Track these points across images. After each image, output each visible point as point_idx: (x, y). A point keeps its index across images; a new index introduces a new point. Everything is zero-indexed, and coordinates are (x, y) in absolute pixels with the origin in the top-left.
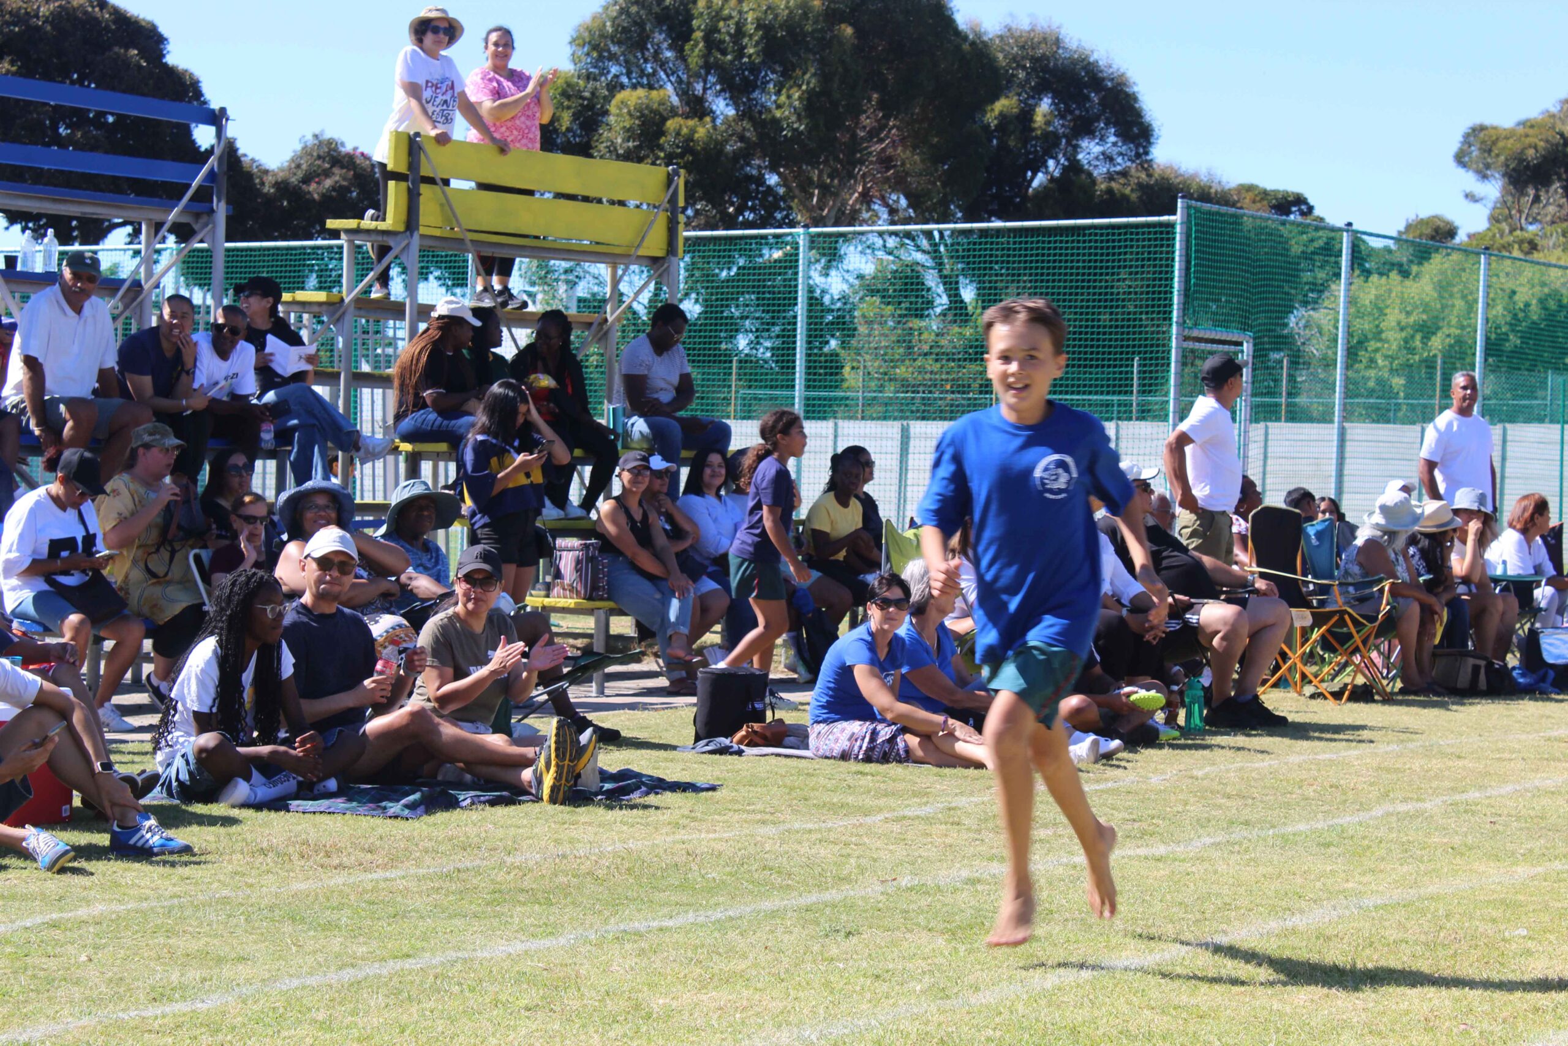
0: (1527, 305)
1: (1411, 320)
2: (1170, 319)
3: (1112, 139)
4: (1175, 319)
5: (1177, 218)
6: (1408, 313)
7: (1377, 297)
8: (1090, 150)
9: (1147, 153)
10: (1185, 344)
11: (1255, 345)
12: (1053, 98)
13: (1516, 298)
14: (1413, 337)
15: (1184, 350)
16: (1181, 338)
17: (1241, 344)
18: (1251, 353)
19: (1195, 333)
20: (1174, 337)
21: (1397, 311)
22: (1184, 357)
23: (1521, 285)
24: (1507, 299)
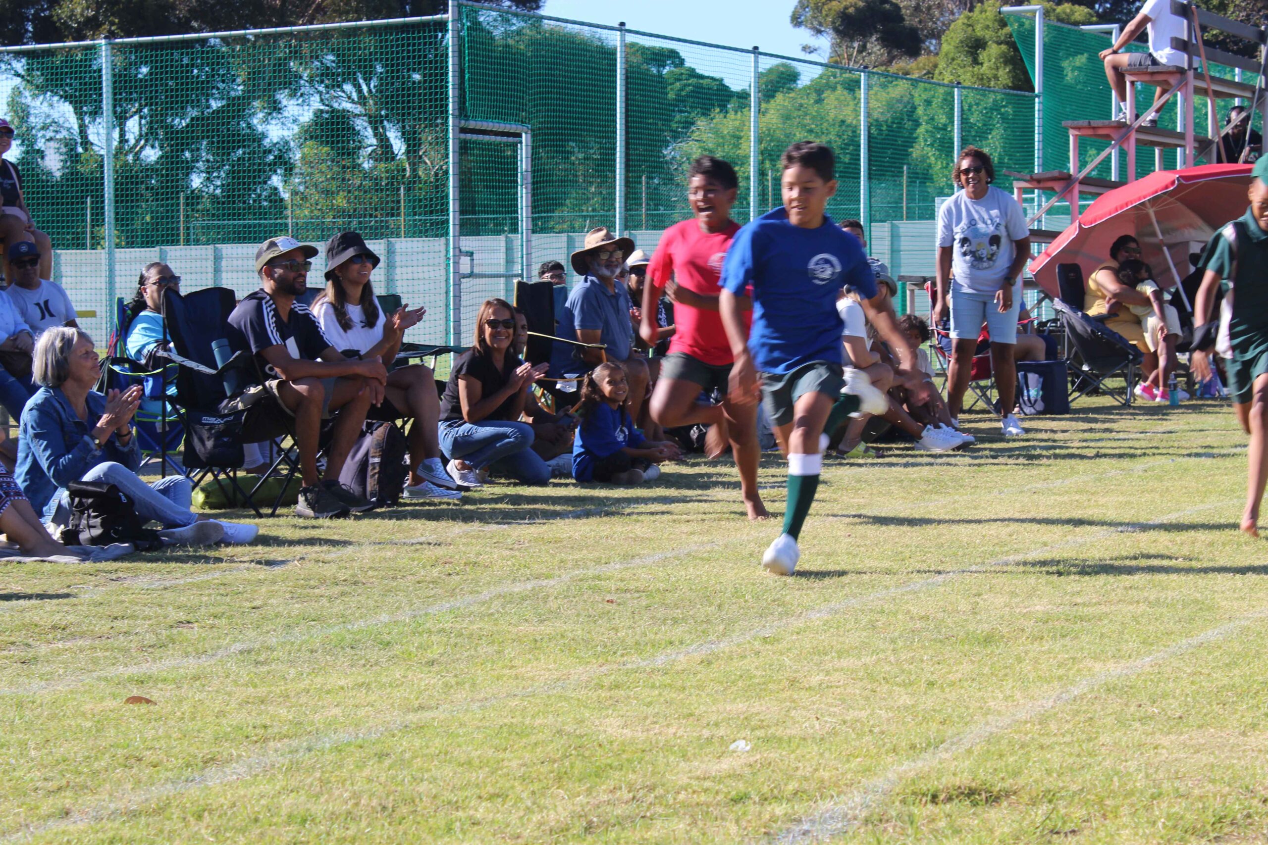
2: (447, 111)
4: (451, 112)
5: (449, 16)
10: (463, 136)
11: (533, 136)
15: (461, 141)
16: (457, 129)
17: (520, 135)
18: (530, 144)
19: (472, 124)
20: (450, 128)
22: (461, 148)
24: (837, 128)
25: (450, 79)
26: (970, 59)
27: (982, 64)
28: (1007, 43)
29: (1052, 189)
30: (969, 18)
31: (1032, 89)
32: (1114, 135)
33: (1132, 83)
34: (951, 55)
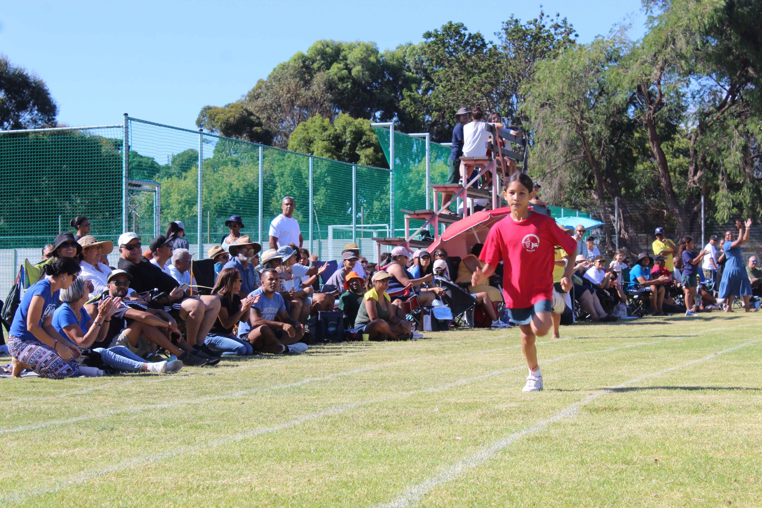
0: (238, 190)
1: (184, 198)
2: (122, 175)
3: (36, 112)
4: (124, 175)
6: (182, 195)
7: (168, 188)
8: (25, 117)
9: (54, 119)
10: (130, 187)
12: (6, 92)
13: (232, 187)
14: (185, 207)
15: (129, 190)
16: (127, 184)
19: (134, 182)
20: (124, 184)
21: (176, 194)
23: (234, 181)
24: (228, 187)
25: (124, 158)
26: (305, 149)
27: (313, 152)
28: (327, 140)
29: (424, 219)
30: (305, 126)
31: (389, 168)
32: (457, 191)
33: (465, 165)
34: (295, 147)
